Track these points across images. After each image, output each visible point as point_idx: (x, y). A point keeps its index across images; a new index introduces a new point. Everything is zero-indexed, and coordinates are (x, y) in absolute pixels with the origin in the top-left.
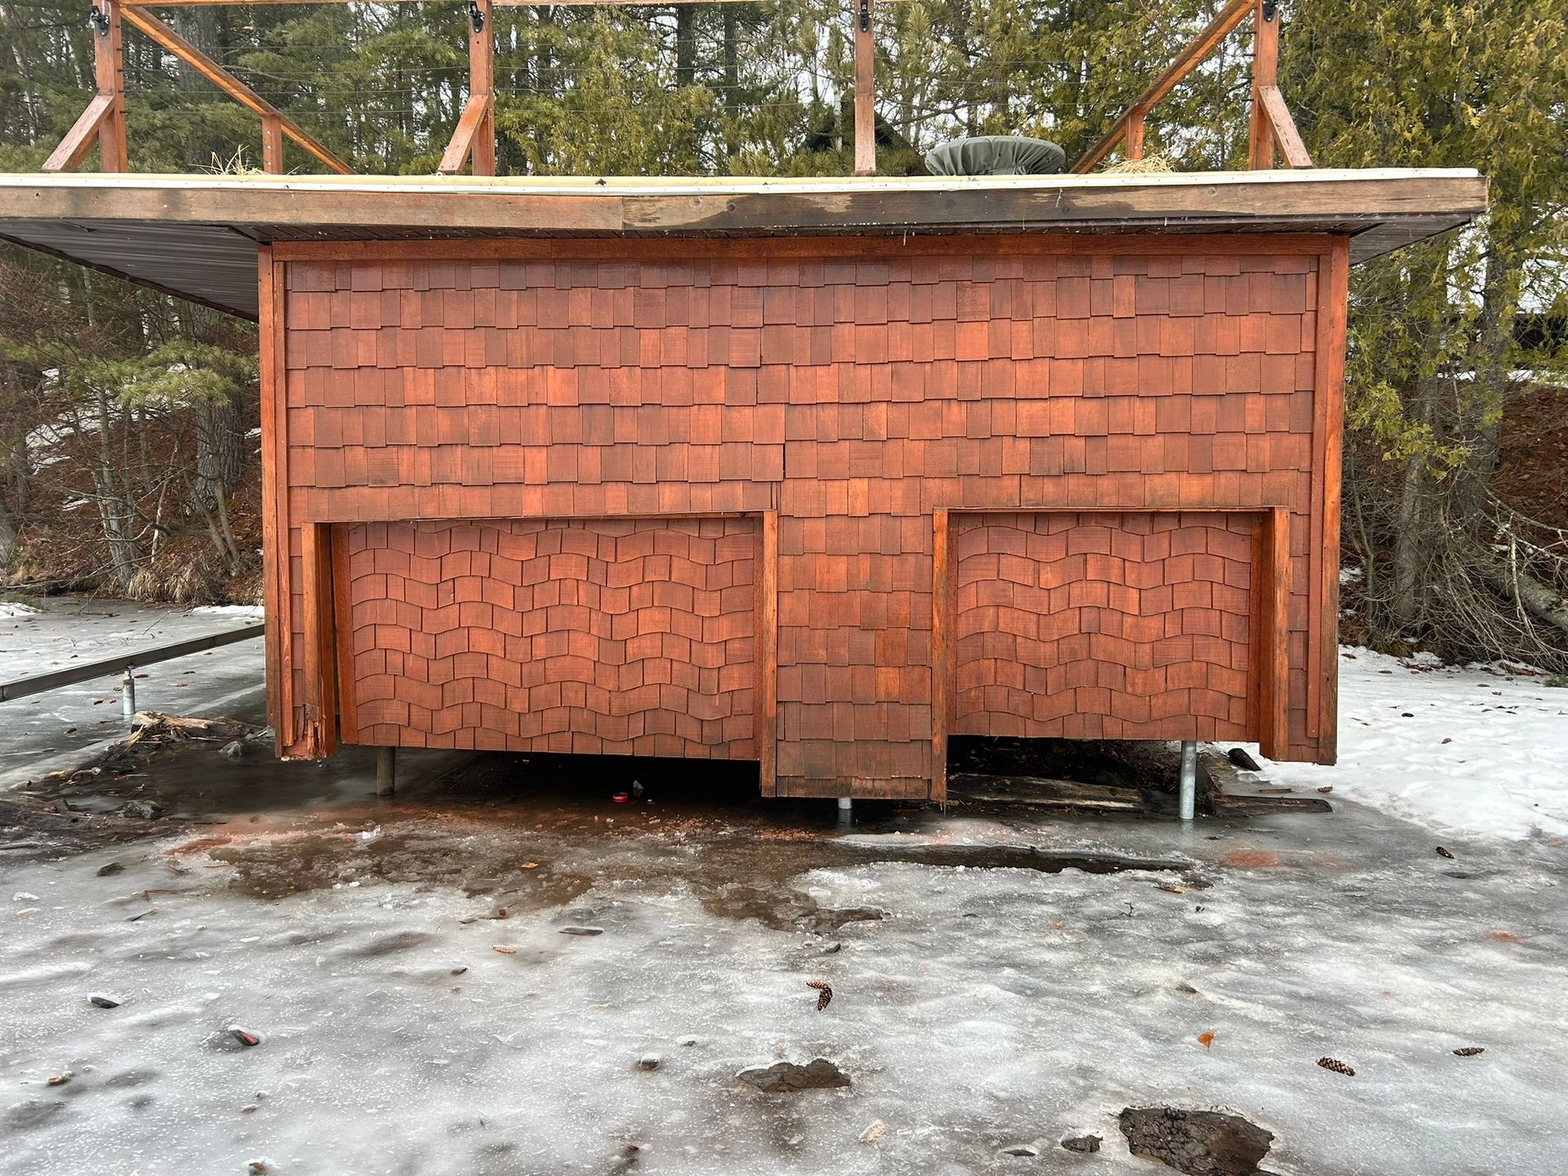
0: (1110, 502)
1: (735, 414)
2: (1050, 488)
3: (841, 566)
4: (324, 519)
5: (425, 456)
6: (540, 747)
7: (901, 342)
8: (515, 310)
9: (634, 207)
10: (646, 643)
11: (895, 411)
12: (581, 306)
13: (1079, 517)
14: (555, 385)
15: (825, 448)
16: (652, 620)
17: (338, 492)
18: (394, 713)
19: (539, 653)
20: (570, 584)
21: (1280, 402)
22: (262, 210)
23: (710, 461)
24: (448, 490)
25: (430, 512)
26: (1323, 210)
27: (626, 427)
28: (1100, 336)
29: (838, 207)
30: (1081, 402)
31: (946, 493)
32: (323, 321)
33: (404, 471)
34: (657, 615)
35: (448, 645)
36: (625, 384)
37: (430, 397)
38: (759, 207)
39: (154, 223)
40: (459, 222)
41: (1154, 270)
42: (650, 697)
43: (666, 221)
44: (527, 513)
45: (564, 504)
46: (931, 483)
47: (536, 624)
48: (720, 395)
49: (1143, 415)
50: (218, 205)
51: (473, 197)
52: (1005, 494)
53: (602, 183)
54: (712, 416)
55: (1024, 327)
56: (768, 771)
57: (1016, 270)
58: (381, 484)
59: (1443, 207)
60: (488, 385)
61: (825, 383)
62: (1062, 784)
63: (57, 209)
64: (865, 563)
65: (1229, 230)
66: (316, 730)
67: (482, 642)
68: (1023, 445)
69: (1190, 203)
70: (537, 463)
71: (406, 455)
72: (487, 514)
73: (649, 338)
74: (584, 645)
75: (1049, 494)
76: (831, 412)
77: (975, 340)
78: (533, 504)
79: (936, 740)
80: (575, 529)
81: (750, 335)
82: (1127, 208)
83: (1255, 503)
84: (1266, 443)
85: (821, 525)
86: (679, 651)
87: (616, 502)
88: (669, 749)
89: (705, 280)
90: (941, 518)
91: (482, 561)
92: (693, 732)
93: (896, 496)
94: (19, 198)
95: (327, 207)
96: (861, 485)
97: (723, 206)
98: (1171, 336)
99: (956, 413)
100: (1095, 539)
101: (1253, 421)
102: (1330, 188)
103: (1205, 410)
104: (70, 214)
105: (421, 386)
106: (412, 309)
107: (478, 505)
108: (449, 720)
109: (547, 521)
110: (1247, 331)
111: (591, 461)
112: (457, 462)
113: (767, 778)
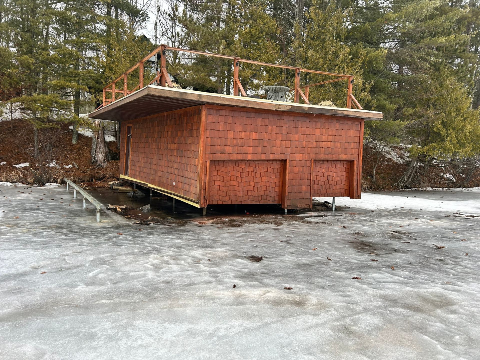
0: (334, 159)
1: (283, 142)
2: (327, 156)
3: (298, 169)
4: (212, 159)
5: (231, 148)
6: (243, 203)
7: (308, 131)
8: (248, 121)
9: (277, 106)
10: (262, 183)
11: (307, 143)
12: (259, 121)
13: (328, 161)
14: (254, 136)
15: (296, 148)
16: (264, 179)
17: (214, 154)
18: (217, 197)
19: (244, 185)
20: (250, 172)
21: (355, 144)
22: (216, 100)
23: (278, 150)
24: (235, 154)
25: (231, 158)
27: (265, 144)
28: (334, 132)
29: (307, 109)
30: (331, 142)
31: (313, 157)
32: (214, 120)
33: (227, 151)
34: (265, 178)
35: (228, 184)
36: (266, 136)
37: (233, 137)
38: (296, 108)
39: (195, 101)
40: (250, 106)
41: (341, 122)
42: (262, 193)
43: (282, 109)
44: (248, 159)
45: (255, 157)
46: (311, 155)
47: (244, 180)
48: (281, 138)
49: (339, 145)
50: (208, 99)
51: (252, 102)
52: (321, 157)
53: (272, 101)
54: (279, 142)
55: (324, 130)
56: (286, 204)
57: (324, 120)
58: (223, 153)
59: (378, 117)
60: (243, 135)
61: (297, 137)
63: (177, 96)
64: (301, 168)
65: (355, 118)
66: (206, 201)
67: (235, 183)
68: (324, 149)
69: (351, 114)
70: (250, 150)
71: (227, 147)
72: (241, 159)
73: (270, 128)
74: (252, 184)
75: (327, 157)
76: (297, 142)
77: (318, 131)
78: (249, 157)
79: (311, 198)
80: (252, 162)
81: (285, 128)
82: (343, 113)
83: (352, 159)
84: (353, 150)
85: (295, 162)
86: (268, 185)
87: (263, 157)
88: (265, 202)
89: (279, 118)
90: (313, 161)
91: (235, 168)
92: (269, 199)
93: (306, 157)
94: (169, 93)
95: (227, 101)
96: (301, 155)
97: (290, 107)
98: (343, 133)
99: (315, 143)
100: (329, 164)
101: (352, 147)
103: (346, 144)
104: (180, 97)
105: (231, 135)
106: (230, 120)
107: (240, 157)
108: (227, 198)
109: (251, 160)
110: (352, 133)
111: (260, 149)
112: (236, 149)
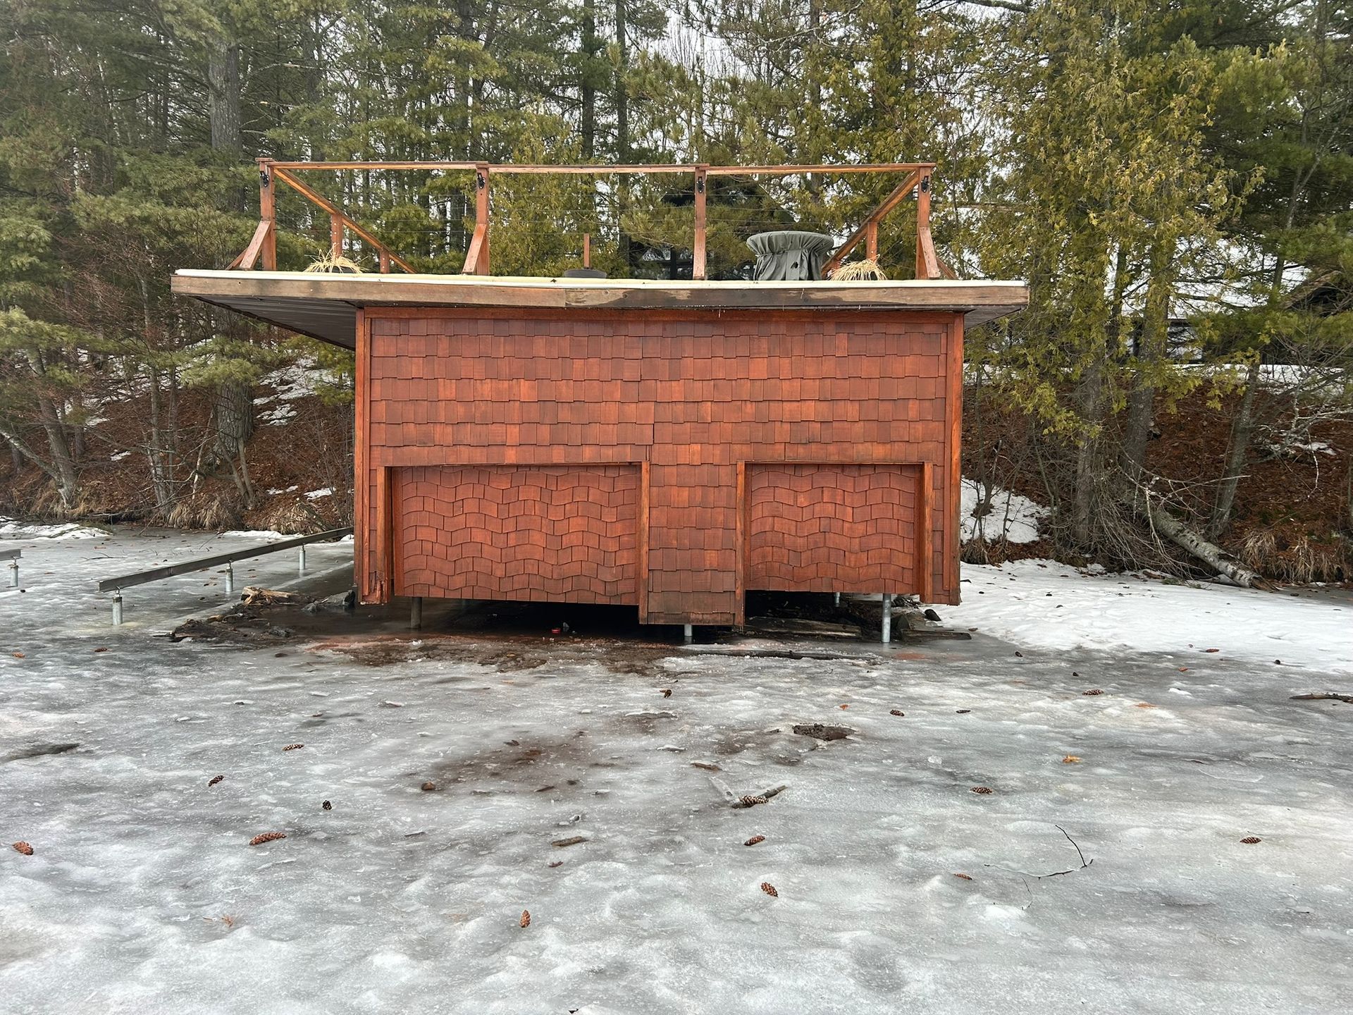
0: (834, 459)
1: (626, 407)
2: (801, 450)
3: (685, 493)
4: (391, 465)
5: (449, 429)
6: (511, 597)
7: (720, 369)
8: (503, 348)
9: (572, 294)
10: (573, 537)
11: (715, 407)
12: (540, 346)
13: (818, 466)
14: (525, 390)
15: (676, 427)
16: (577, 523)
17: (398, 449)
18: (426, 577)
19: (511, 543)
20: (530, 503)
21: (927, 404)
22: (366, 293)
23: (612, 433)
24: (462, 448)
25: (452, 461)
26: (943, 302)
27: (565, 414)
28: (829, 367)
29: (683, 296)
30: (818, 403)
31: (745, 453)
32: (393, 352)
33: (437, 437)
34: (579, 520)
35: (459, 537)
36: (564, 389)
37: (453, 396)
38: (641, 296)
39: (305, 299)
40: (475, 301)
41: (858, 330)
42: (575, 569)
43: (589, 303)
44: (506, 462)
45: (529, 457)
46: (736, 447)
47: (511, 525)
48: (618, 396)
49: (852, 410)
50: (341, 290)
51: (482, 287)
52: (777, 453)
53: (554, 281)
54: (613, 408)
55: (787, 361)
56: (643, 608)
57: (782, 329)
58: (424, 444)
59: (1006, 302)
60: (486, 389)
61: (677, 390)
62: (815, 622)
63: (251, 291)
64: (699, 491)
65: (894, 312)
66: (382, 586)
67: (479, 536)
68: (787, 426)
69: (872, 297)
70: (514, 433)
71: (438, 428)
72: (485, 462)
73: (578, 364)
74: (537, 538)
75: (802, 454)
76: (680, 406)
77: (760, 368)
78: (511, 457)
79: (738, 591)
80: (534, 471)
81: (635, 363)
82: (839, 299)
83: (914, 459)
84: (919, 426)
85: (674, 469)
86: (593, 542)
87: (558, 456)
88: (587, 599)
89: (610, 331)
90: (741, 467)
91: (479, 490)
92: (600, 589)
93: (716, 454)
94: (229, 285)
95: (401, 292)
96: (697, 447)
97: (620, 295)
98: (868, 367)
99: (750, 408)
100: (828, 479)
101: (912, 414)
102: (947, 290)
103: (888, 406)
104: (258, 293)
105: (448, 390)
106: (443, 346)
107: (480, 457)
108: (458, 581)
109: (518, 466)
110: (908, 364)
111: (545, 431)
112: (467, 433)
113: (642, 614)
